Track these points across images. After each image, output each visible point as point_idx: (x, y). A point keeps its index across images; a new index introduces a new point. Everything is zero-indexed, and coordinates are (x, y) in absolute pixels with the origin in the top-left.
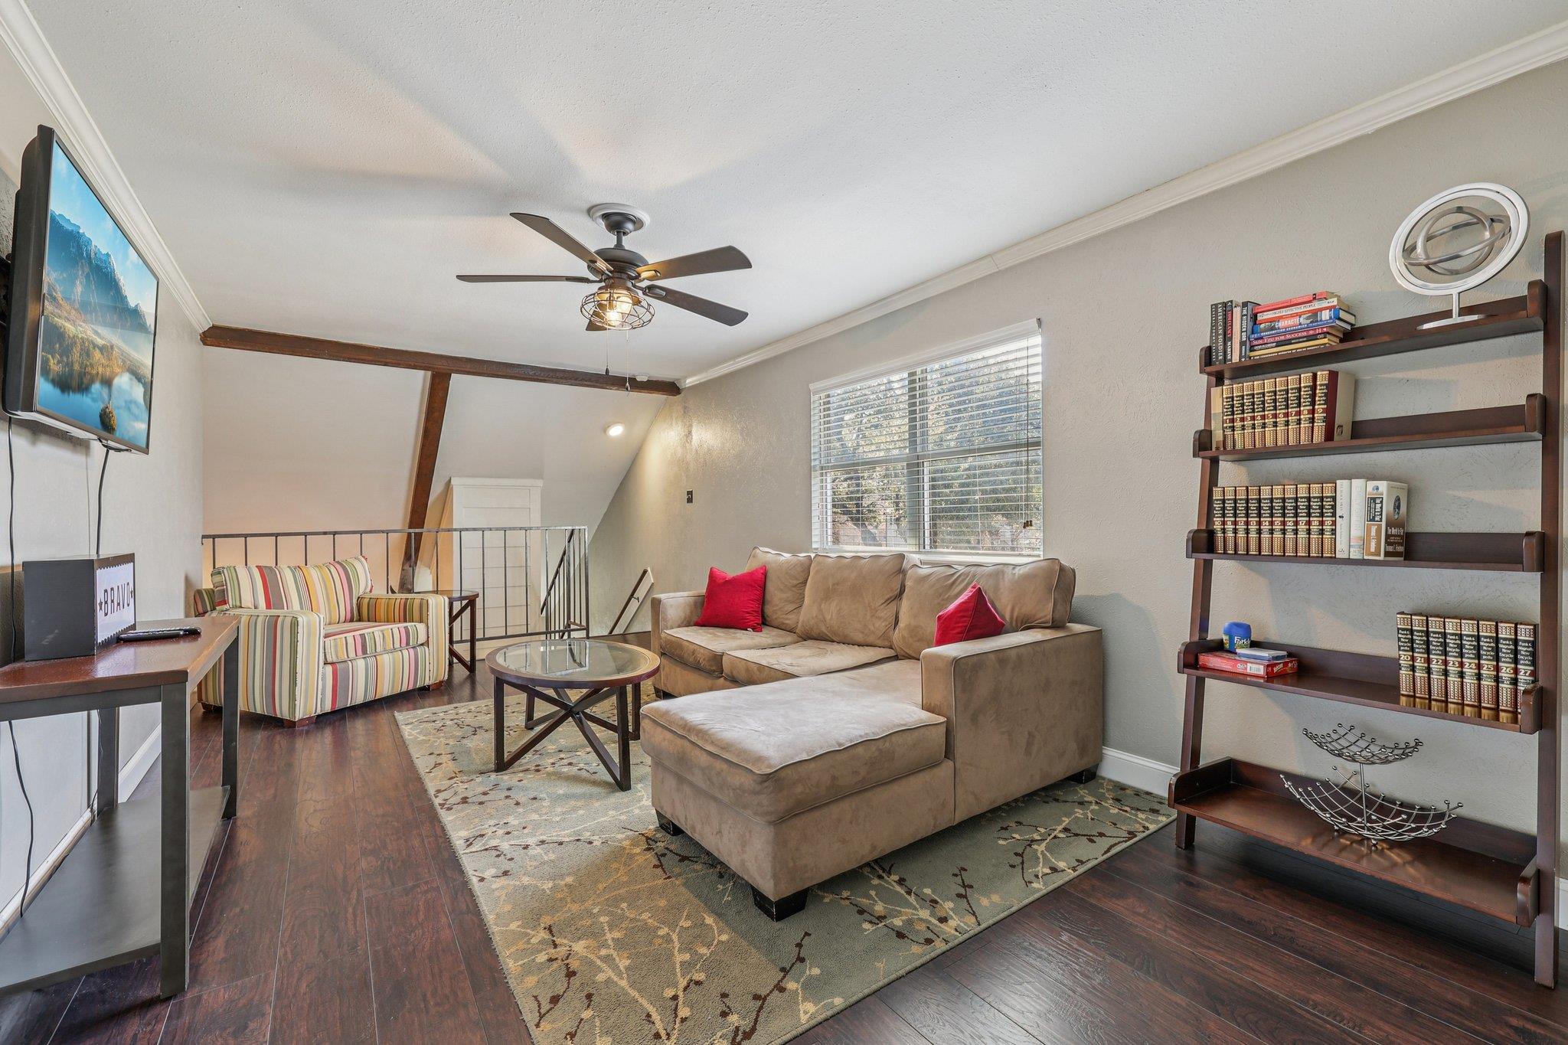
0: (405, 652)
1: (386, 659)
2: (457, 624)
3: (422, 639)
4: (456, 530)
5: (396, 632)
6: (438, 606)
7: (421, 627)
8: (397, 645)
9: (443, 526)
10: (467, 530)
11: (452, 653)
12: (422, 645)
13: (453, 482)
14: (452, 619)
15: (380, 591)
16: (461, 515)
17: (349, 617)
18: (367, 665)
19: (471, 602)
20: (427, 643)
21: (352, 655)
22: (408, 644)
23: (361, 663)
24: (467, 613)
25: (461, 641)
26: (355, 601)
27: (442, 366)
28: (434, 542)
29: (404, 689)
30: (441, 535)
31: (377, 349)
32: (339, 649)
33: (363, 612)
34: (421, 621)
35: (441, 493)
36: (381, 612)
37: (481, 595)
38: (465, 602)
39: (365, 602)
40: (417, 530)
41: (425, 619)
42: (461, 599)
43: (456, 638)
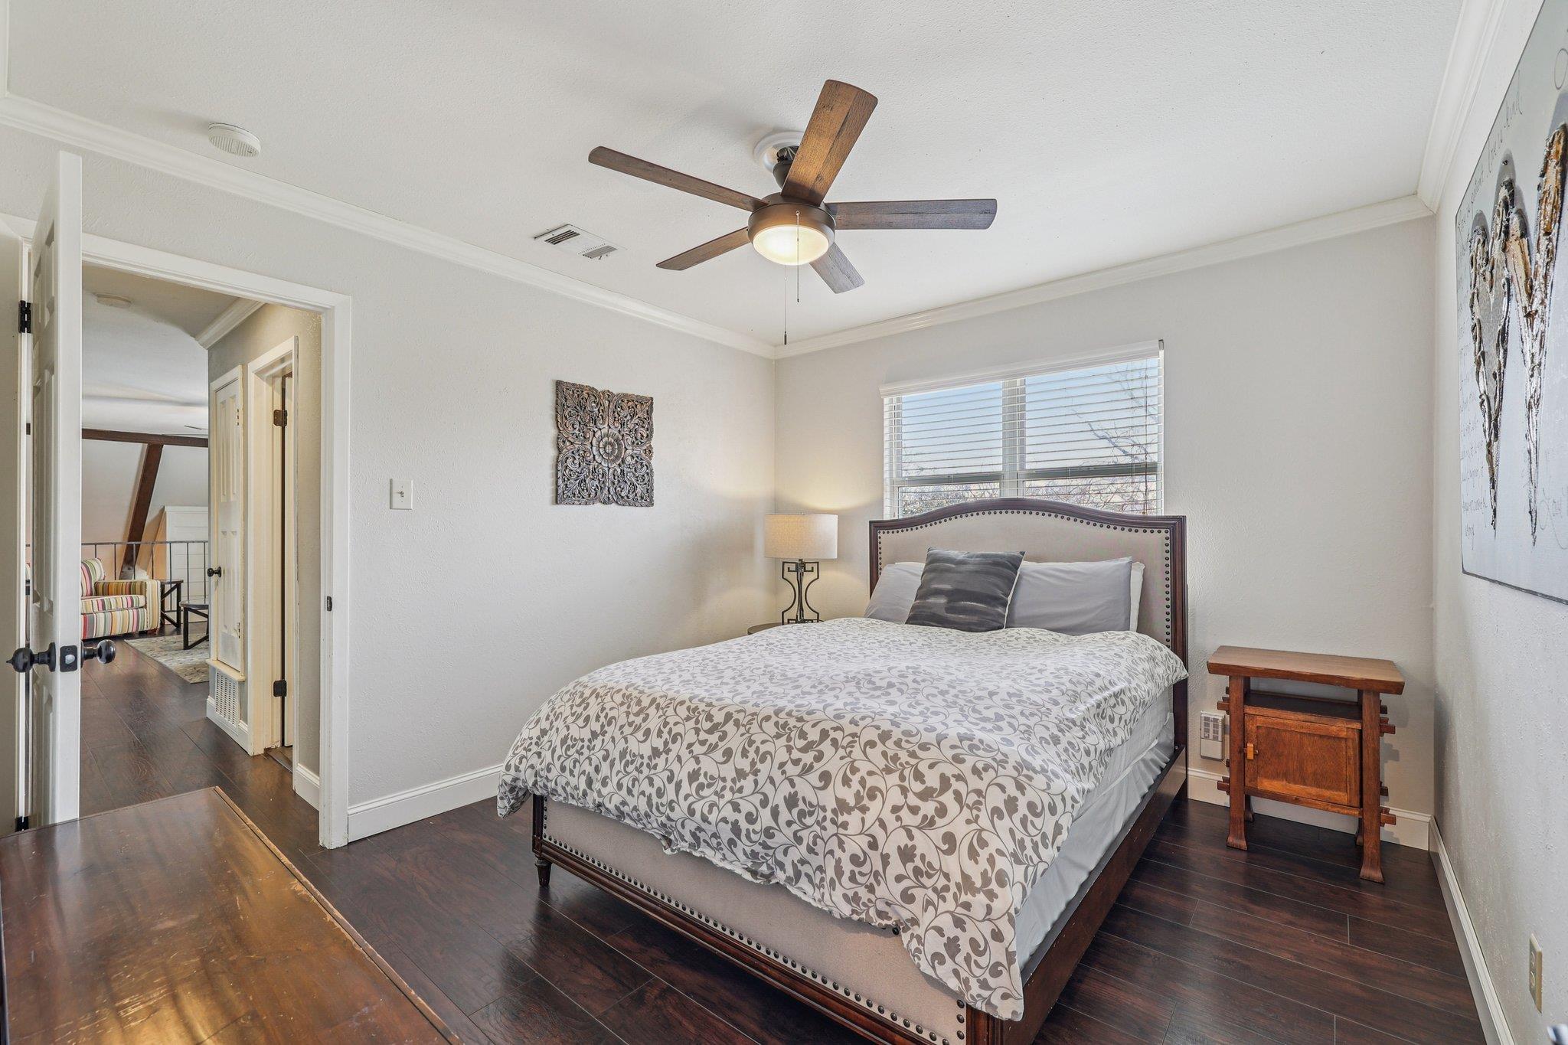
0: (131, 611)
1: (118, 614)
2: (167, 599)
3: (142, 603)
4: (168, 542)
5: (124, 599)
6: (153, 587)
7: (141, 598)
8: (125, 606)
9: (158, 539)
10: (175, 542)
11: (163, 617)
12: (142, 607)
13: (167, 509)
14: (163, 595)
15: (110, 579)
16: (172, 531)
17: (89, 593)
18: (105, 616)
19: (178, 585)
20: (145, 606)
21: (96, 610)
22: (132, 606)
23: (101, 615)
24: (175, 593)
25: (171, 611)
26: (93, 585)
27: (155, 441)
28: (150, 550)
29: (130, 631)
30: (156, 547)
31: (107, 432)
32: (88, 607)
33: (99, 590)
34: (141, 594)
35: (156, 518)
36: (113, 589)
37: (185, 581)
38: (173, 585)
39: (101, 585)
40: (137, 543)
41: (144, 592)
42: (171, 583)
43: (167, 608)
